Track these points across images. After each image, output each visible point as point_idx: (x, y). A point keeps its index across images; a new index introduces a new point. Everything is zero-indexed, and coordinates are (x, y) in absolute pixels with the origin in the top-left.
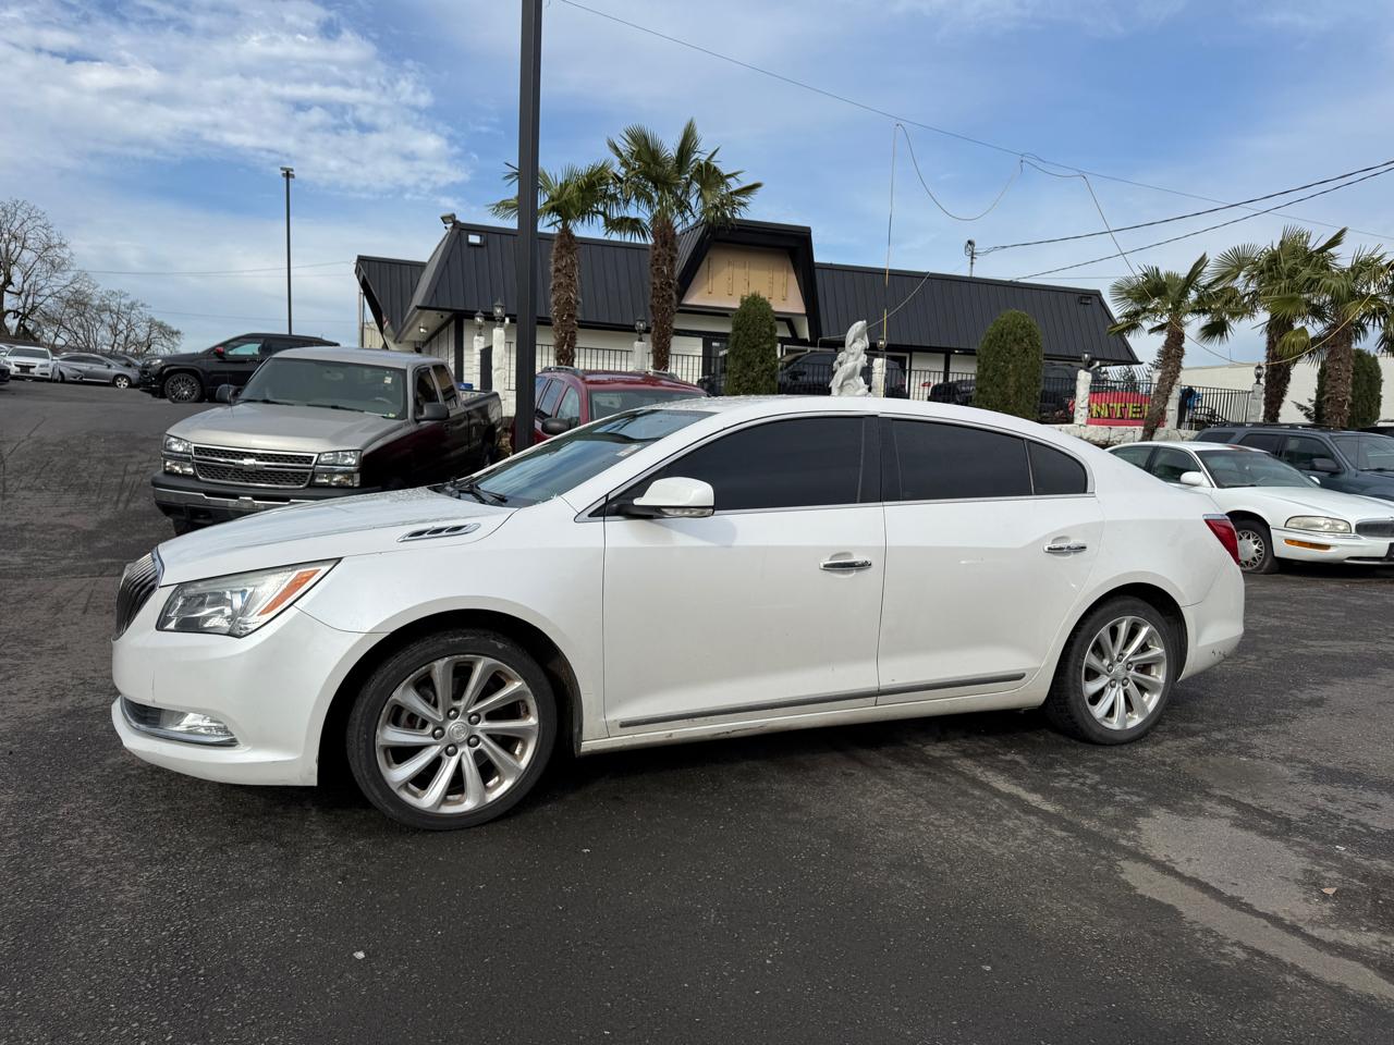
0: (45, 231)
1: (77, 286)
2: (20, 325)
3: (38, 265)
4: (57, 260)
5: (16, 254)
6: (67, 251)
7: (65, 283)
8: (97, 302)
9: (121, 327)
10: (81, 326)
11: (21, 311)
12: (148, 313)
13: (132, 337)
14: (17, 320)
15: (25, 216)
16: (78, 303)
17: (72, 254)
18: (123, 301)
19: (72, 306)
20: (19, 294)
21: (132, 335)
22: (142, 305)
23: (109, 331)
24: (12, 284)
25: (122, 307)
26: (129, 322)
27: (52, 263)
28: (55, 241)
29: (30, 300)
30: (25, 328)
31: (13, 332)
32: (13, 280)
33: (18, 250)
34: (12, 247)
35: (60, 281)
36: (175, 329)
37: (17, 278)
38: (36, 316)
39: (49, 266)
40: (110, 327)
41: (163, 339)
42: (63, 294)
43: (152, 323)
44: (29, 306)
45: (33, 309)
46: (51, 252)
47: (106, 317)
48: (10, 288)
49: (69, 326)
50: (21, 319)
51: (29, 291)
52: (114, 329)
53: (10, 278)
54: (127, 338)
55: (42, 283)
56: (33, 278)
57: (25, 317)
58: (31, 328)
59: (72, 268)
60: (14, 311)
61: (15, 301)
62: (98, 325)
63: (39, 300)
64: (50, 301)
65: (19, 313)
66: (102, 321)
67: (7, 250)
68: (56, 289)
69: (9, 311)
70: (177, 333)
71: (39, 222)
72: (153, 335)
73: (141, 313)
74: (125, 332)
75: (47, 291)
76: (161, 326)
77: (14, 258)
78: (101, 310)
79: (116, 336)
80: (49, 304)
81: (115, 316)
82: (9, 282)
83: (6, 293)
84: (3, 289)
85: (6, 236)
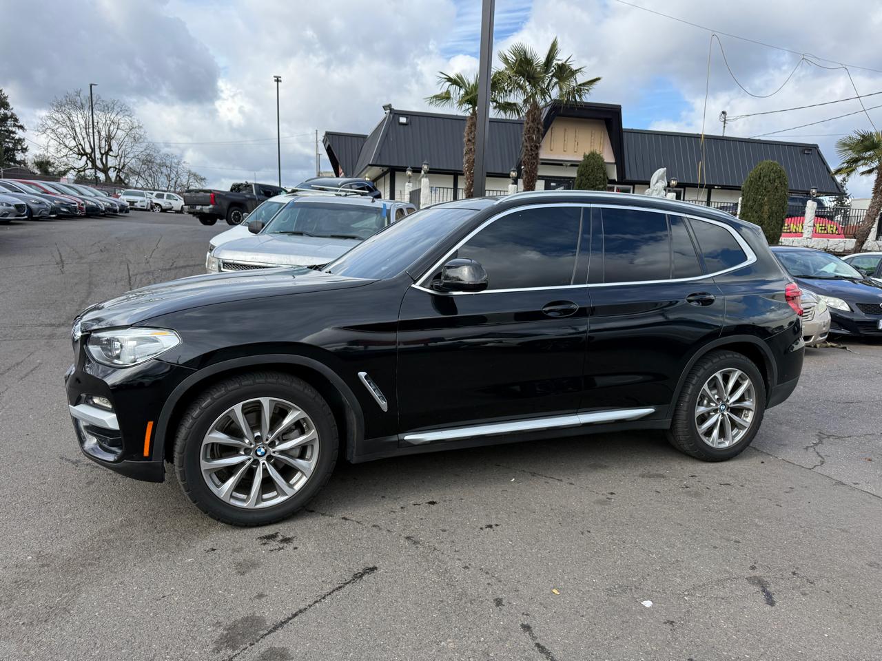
0: (130, 118)
1: (148, 151)
2: (117, 176)
3: (126, 139)
4: (137, 136)
5: (114, 133)
6: (142, 130)
7: (142, 150)
8: (158, 161)
9: (172, 176)
10: (150, 175)
11: (117, 167)
12: (187, 167)
13: (178, 183)
14: (116, 172)
15: (119, 110)
16: (148, 162)
17: (145, 132)
18: (173, 160)
19: (145, 164)
20: (116, 157)
21: (179, 180)
22: (184, 162)
23: (166, 179)
24: (112, 150)
25: (173, 164)
26: (177, 173)
27: (134, 137)
28: (136, 124)
29: (122, 161)
30: (120, 177)
31: (113, 180)
32: (112, 148)
33: (115, 130)
34: (112, 128)
35: (139, 149)
36: (203, 177)
37: (115, 147)
38: (125, 170)
39: (132, 139)
40: (166, 176)
41: (196, 183)
42: (141, 157)
43: (190, 174)
44: (122, 164)
45: (124, 166)
46: (134, 131)
47: (164, 169)
48: (111, 153)
49: (143, 176)
50: (118, 172)
51: (122, 155)
52: (168, 176)
54: (176, 183)
55: (129, 150)
56: (124, 147)
57: (120, 170)
58: (123, 177)
59: (146, 141)
60: (114, 167)
61: (114, 161)
62: (159, 175)
63: (127, 160)
64: (133, 160)
65: (116, 169)
66: (162, 173)
67: (109, 130)
68: (137, 154)
69: (111, 167)
70: (204, 179)
71: (126, 113)
72: (191, 181)
73: (183, 167)
74: (175, 179)
75: (131, 155)
76: (195, 175)
77: (113, 135)
78: (161, 165)
79: (170, 181)
80: (132, 163)
81: (169, 169)
82: (110, 149)
83: (109, 156)
84: (107, 153)
85: (108, 122)
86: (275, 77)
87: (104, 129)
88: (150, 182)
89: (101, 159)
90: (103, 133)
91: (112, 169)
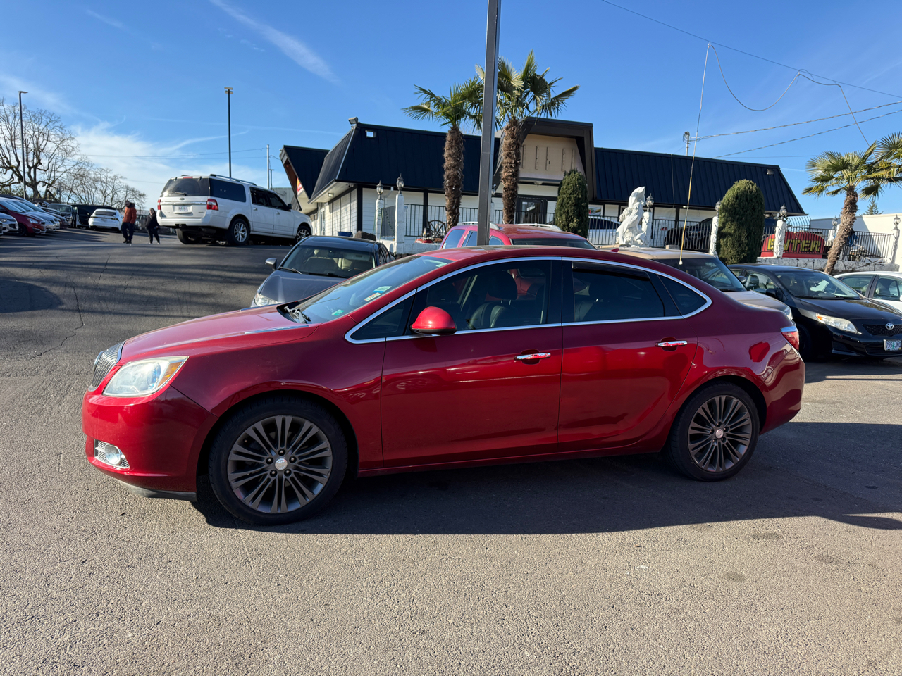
0: (61, 130)
1: (81, 165)
2: (47, 191)
3: (57, 151)
4: (69, 149)
5: (43, 145)
6: (75, 142)
7: (74, 163)
8: (92, 176)
9: (108, 191)
10: (83, 191)
12: (125, 182)
13: (115, 199)
14: (45, 187)
15: (48, 120)
16: (81, 176)
17: (78, 144)
18: (109, 175)
19: (77, 178)
20: (45, 171)
21: (115, 196)
22: (121, 177)
23: (101, 194)
24: (41, 164)
25: (109, 179)
26: (113, 188)
27: (66, 150)
28: (68, 136)
29: (53, 175)
30: (50, 192)
31: (42, 195)
32: (42, 162)
33: (45, 142)
34: (41, 139)
35: (69, 163)
36: (142, 193)
37: (44, 161)
38: (56, 185)
39: (63, 152)
40: (102, 191)
42: (72, 171)
43: (128, 189)
44: (52, 179)
45: (54, 181)
46: (65, 143)
47: (99, 185)
48: (40, 167)
49: (76, 191)
50: (47, 187)
51: (52, 168)
52: (104, 192)
53: (40, 160)
54: (112, 199)
55: (60, 163)
56: (54, 161)
57: (50, 185)
58: (53, 193)
60: (43, 182)
61: (42, 175)
62: (94, 190)
63: (58, 174)
64: (65, 175)
65: (46, 183)
66: (96, 188)
67: (38, 142)
68: (68, 168)
69: (40, 182)
70: (143, 195)
71: (57, 124)
72: (129, 197)
73: (120, 182)
74: (111, 195)
75: (62, 169)
76: (133, 191)
77: (42, 147)
78: (96, 180)
79: (105, 197)
80: (65, 178)
81: (104, 185)
82: (39, 162)
83: (37, 170)
84: (35, 167)
85: (36, 133)
86: (225, 88)
87: (32, 141)
88: (84, 198)
89: (29, 173)
90: (31, 146)
91: (41, 184)
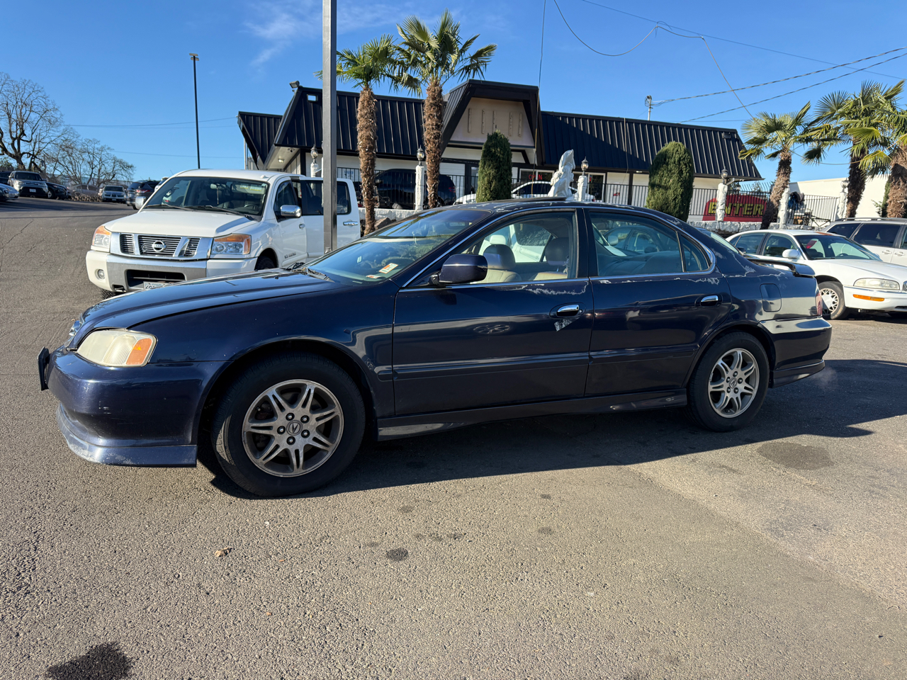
0: (44, 100)
1: (66, 136)
2: (31, 162)
3: (41, 122)
4: (53, 119)
5: (26, 115)
6: (59, 113)
7: (58, 134)
8: (79, 147)
9: (96, 163)
10: (70, 162)
11: (31, 153)
12: (113, 153)
13: (102, 170)
14: (30, 159)
15: (31, 90)
16: (67, 148)
17: (61, 115)
18: (96, 146)
19: (64, 150)
20: (30, 142)
21: (103, 168)
22: (108, 148)
23: (88, 166)
24: (25, 135)
25: (96, 151)
26: (101, 160)
27: (49, 121)
28: (51, 107)
29: (37, 146)
30: (35, 164)
32: (25, 132)
33: (28, 112)
34: (23, 111)
35: (54, 133)
36: (130, 164)
37: (28, 132)
38: (41, 157)
39: (48, 123)
40: (89, 163)
41: (122, 171)
42: (58, 142)
43: (115, 161)
44: (36, 150)
45: (39, 151)
46: (48, 114)
47: (86, 156)
48: (24, 138)
49: (62, 163)
50: (32, 159)
51: (36, 139)
52: (91, 164)
53: (23, 131)
54: (99, 170)
55: (44, 134)
56: (38, 131)
57: (34, 156)
58: (38, 164)
59: (62, 124)
60: (28, 153)
61: (27, 147)
62: (81, 162)
63: (43, 145)
64: (49, 146)
65: (30, 155)
66: (83, 159)
67: (21, 113)
68: (53, 138)
69: (24, 153)
70: (131, 167)
71: (40, 94)
72: (116, 168)
73: (108, 154)
74: (98, 166)
75: (47, 140)
76: (121, 162)
77: (25, 118)
78: (82, 152)
79: (93, 169)
80: (50, 149)
81: (91, 156)
82: (23, 133)
83: (21, 141)
84: (19, 139)
85: (20, 103)
86: (190, 54)
87: (14, 111)
88: (71, 169)
89: (13, 145)
90: (14, 116)
91: (26, 155)
